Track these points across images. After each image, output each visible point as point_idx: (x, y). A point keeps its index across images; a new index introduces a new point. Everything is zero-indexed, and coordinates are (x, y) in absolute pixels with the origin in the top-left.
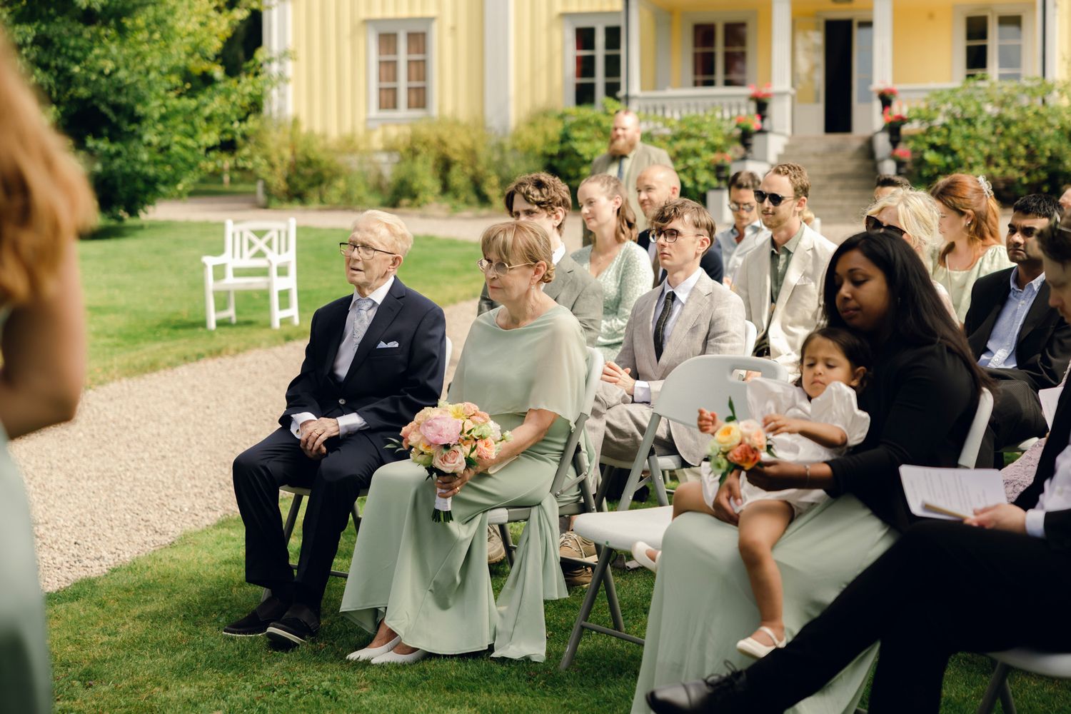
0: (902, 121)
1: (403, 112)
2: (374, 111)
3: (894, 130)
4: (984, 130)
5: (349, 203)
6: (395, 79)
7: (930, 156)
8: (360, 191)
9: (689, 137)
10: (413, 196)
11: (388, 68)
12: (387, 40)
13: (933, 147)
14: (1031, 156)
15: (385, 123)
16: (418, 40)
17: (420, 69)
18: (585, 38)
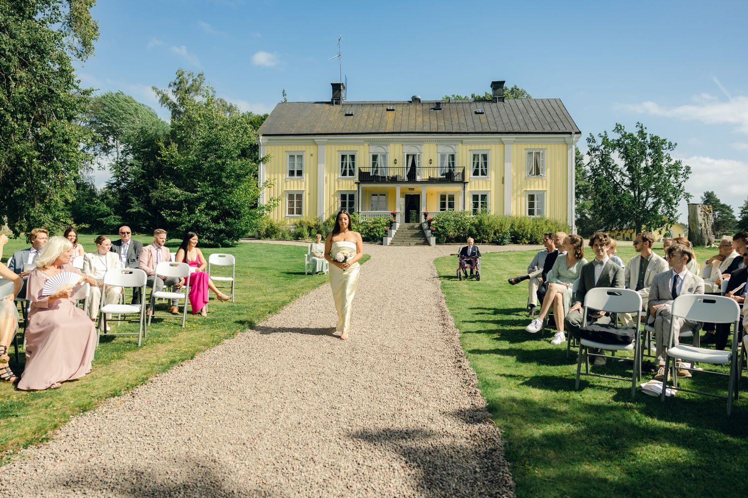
0: (432, 220)
1: (295, 215)
2: (287, 215)
3: (429, 222)
4: (452, 223)
5: (284, 238)
6: (293, 206)
7: (439, 229)
8: (287, 235)
9: (378, 223)
10: (302, 236)
11: (292, 204)
12: (291, 197)
13: (440, 227)
14: (464, 229)
15: (290, 217)
16: (300, 196)
17: (300, 204)
18: (343, 197)
